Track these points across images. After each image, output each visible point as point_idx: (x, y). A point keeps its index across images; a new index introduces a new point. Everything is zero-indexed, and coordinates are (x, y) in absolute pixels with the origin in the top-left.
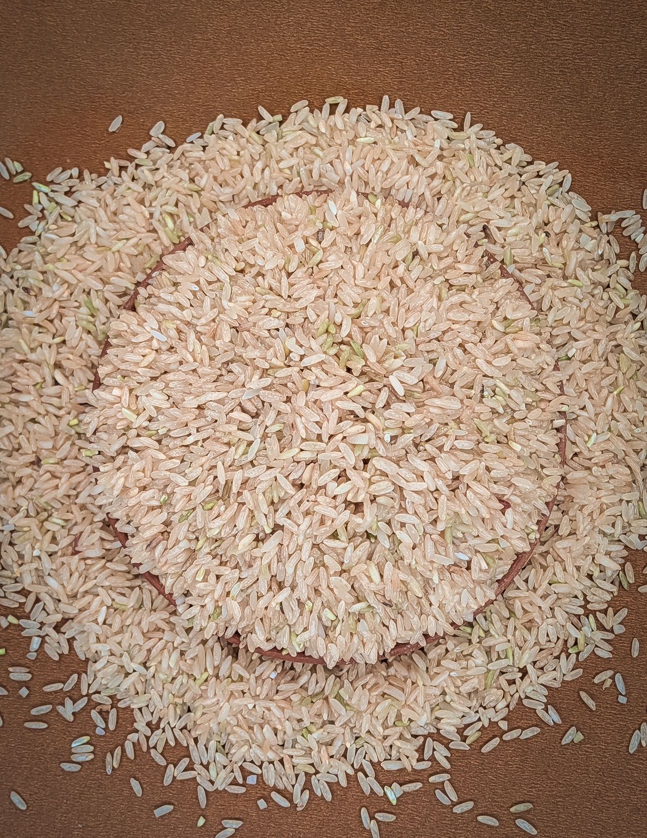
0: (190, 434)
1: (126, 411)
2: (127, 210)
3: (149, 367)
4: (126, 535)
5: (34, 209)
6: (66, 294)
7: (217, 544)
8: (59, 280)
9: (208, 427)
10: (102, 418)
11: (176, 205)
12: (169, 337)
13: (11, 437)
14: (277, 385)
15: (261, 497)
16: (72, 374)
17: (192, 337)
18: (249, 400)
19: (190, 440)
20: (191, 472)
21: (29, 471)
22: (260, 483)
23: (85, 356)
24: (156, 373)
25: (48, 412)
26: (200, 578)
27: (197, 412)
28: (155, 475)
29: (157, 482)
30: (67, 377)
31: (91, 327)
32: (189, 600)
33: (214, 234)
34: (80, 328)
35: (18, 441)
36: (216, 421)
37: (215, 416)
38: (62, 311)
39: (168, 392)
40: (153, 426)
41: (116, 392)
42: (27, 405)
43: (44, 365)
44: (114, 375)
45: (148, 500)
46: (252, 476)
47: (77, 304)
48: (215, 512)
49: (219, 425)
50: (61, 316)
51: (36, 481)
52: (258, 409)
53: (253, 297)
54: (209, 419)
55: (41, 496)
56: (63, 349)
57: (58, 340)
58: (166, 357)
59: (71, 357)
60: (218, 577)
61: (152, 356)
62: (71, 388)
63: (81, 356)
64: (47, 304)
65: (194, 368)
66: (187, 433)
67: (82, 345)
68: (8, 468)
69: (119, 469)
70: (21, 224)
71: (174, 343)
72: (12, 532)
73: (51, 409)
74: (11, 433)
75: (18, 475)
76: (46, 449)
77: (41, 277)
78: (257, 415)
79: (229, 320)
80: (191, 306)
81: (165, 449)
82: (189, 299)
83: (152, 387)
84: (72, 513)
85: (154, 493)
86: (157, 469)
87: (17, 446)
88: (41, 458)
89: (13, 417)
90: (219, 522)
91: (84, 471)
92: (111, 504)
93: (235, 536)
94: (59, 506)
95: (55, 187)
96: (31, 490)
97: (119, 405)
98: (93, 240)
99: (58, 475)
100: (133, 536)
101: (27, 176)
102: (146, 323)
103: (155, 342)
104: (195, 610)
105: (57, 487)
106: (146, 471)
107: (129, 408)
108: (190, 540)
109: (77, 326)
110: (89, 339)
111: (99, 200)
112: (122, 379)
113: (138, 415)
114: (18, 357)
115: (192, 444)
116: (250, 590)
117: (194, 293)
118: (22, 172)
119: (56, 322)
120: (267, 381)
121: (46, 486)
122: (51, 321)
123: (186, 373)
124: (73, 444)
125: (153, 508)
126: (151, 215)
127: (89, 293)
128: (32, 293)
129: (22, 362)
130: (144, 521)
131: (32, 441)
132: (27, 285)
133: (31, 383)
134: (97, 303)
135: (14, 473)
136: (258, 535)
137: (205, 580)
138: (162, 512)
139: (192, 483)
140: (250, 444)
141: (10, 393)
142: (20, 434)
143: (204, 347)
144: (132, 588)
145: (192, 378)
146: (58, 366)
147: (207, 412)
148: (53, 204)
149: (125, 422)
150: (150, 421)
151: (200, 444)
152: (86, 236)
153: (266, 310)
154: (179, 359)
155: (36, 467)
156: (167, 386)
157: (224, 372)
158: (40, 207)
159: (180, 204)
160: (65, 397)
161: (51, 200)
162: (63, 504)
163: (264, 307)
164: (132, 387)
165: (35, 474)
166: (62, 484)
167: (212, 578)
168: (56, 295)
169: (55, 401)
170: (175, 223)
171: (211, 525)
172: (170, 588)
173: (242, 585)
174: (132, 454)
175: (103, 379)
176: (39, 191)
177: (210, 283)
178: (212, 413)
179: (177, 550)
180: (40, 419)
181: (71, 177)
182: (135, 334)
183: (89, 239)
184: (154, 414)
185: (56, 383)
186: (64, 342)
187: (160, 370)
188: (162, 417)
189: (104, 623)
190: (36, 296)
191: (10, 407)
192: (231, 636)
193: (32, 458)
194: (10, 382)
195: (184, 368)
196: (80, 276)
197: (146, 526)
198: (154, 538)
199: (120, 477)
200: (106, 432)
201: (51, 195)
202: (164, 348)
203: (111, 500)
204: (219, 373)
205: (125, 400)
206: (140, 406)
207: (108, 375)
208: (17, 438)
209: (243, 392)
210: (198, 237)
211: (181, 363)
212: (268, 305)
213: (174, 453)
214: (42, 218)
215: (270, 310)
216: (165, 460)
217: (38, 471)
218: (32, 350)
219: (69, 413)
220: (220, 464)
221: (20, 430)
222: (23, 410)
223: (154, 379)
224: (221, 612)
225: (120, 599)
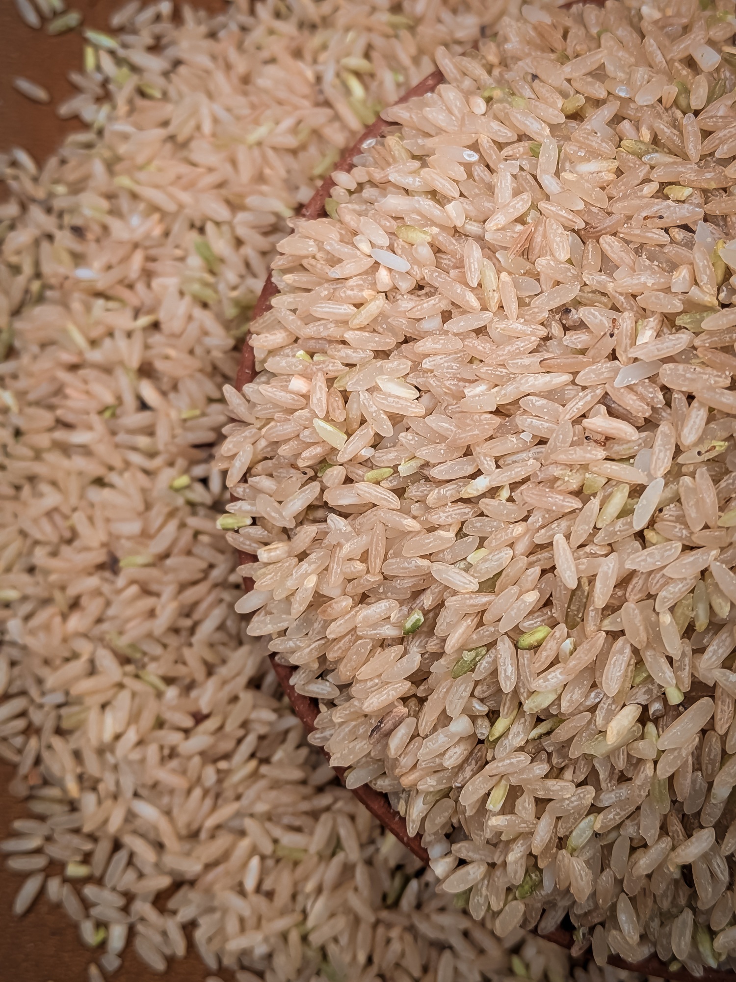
0: (478, 473)
1: (323, 424)
2: (271, 69)
3: (371, 328)
4: (314, 702)
5: (90, 82)
6: (157, 231)
7: (542, 729)
8: (142, 206)
9: (524, 455)
10: (263, 443)
11: (367, 56)
12: (415, 261)
13: (57, 518)
14: (706, 349)
15: (666, 619)
16: (175, 387)
17: (474, 254)
18: (630, 388)
19: (481, 484)
20: (485, 560)
21: (93, 581)
22: (666, 584)
23: (198, 351)
24: (388, 342)
25: (127, 464)
26: (495, 803)
27: (497, 420)
28: (393, 566)
29: (397, 583)
30: (164, 394)
31: (208, 294)
32: (462, 849)
33: (492, 58)
34: (187, 299)
35: (68, 523)
36: (542, 442)
37: (542, 426)
38: (151, 266)
39: (419, 381)
40: (387, 456)
41: (298, 384)
42: (86, 451)
43: (119, 372)
44: (287, 351)
45: (375, 626)
46: (643, 568)
47: (178, 253)
48: (546, 654)
49: (554, 450)
50: (148, 275)
51: (108, 604)
52: (654, 409)
53: (616, 164)
54: (526, 437)
55: (121, 633)
56: (156, 338)
57: (144, 320)
58: (410, 305)
59: (172, 352)
60: (541, 803)
61: (377, 305)
62: (173, 414)
63: (191, 352)
64: (121, 252)
65: (482, 324)
66: (471, 470)
67: (193, 330)
68: (53, 578)
69: (302, 556)
70: (64, 110)
71: (428, 273)
72: (59, 706)
73: (136, 458)
74: (56, 509)
75: (72, 591)
76: (129, 538)
77: (105, 204)
78: (649, 424)
79: (563, 213)
80: (462, 195)
81: (415, 508)
82: (457, 182)
83: (381, 371)
84: (184, 663)
85: (390, 609)
86: (397, 555)
87: (67, 534)
88: (119, 554)
89: (60, 476)
90: (556, 677)
91: (204, 578)
92: (284, 633)
93: (593, 709)
94: (157, 650)
95: (129, 39)
96: (99, 621)
97: (305, 413)
98: (207, 127)
99: (154, 587)
100: (331, 704)
101: (73, 18)
102: (358, 237)
103: (383, 275)
104: (475, 872)
105: (152, 614)
106: (371, 558)
107: (327, 419)
108: (474, 718)
109: (182, 294)
110: (206, 318)
111: (214, 58)
112: (308, 358)
113: (349, 435)
114: (68, 357)
115: (483, 495)
116: (613, 835)
117: (468, 167)
118: (64, 12)
119: (140, 287)
120: (678, 341)
121: (129, 612)
122: (131, 287)
123: (462, 336)
124: (183, 525)
125: (383, 644)
126: (319, 79)
127: (202, 230)
128: (90, 236)
129: (74, 368)
130: (364, 672)
131: (99, 522)
132: (78, 221)
133: (94, 406)
134: (220, 245)
135: (63, 588)
136: (645, 708)
137: (508, 808)
138: (406, 652)
139: (489, 585)
140: (637, 491)
141: (51, 430)
142: (75, 510)
143: (504, 275)
144: (315, 815)
145: (479, 345)
146: (146, 371)
147: (521, 420)
148: (125, 70)
149: (318, 450)
150: (374, 446)
151: (505, 494)
152: (192, 123)
153: (654, 187)
154: (444, 305)
155: (107, 574)
156: (416, 366)
157: (556, 329)
158: (99, 77)
159: (375, 55)
160: (163, 433)
161: (119, 61)
162: (165, 646)
163: (647, 180)
164: (332, 375)
165: (106, 589)
166: (164, 607)
167: (525, 806)
168: (138, 235)
169: (143, 441)
170: (366, 88)
171: (537, 684)
172: (418, 824)
173: (598, 822)
174: (335, 522)
175: (264, 361)
176: (97, 48)
177: (500, 146)
178: (535, 422)
179: (441, 739)
180: (113, 478)
181: (158, 18)
182: (334, 261)
183: (198, 128)
184: (387, 430)
185: (144, 406)
186: (156, 326)
187: (395, 334)
188: (409, 435)
189: (258, 889)
190: (98, 241)
191: (53, 458)
192: (553, 929)
193: (100, 556)
194: (51, 408)
195: (458, 324)
196: (185, 197)
197: (369, 684)
198: (387, 711)
199: (307, 575)
200: (271, 475)
201: (121, 52)
202: (405, 285)
203: (284, 625)
204: (543, 332)
205: (319, 400)
206: (355, 414)
207: (271, 352)
208: (66, 517)
209: (616, 371)
210: (456, 66)
211: (446, 316)
212: (659, 175)
213: (439, 517)
214: (105, 96)
215: (663, 185)
216: (418, 532)
217: (112, 582)
218: (94, 343)
219: (171, 464)
220: (559, 539)
221: (74, 501)
222: (79, 462)
223: (382, 355)
224: (541, 881)
225: (289, 839)
